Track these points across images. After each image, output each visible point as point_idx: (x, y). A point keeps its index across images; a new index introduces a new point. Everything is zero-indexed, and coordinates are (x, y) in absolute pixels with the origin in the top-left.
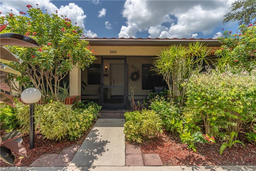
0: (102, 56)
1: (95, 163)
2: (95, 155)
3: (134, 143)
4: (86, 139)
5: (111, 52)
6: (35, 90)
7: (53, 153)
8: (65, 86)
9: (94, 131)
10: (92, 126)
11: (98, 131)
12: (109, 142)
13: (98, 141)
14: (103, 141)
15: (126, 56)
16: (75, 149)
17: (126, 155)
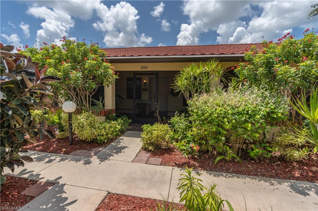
0: (134, 72)
1: (111, 158)
2: (113, 154)
3: (147, 150)
4: (111, 144)
5: (142, 67)
6: (71, 103)
7: (85, 150)
8: (101, 100)
9: (120, 139)
10: (119, 136)
11: (123, 139)
12: (128, 148)
13: (120, 146)
14: (124, 146)
15: (158, 71)
16: (100, 149)
17: (136, 156)
